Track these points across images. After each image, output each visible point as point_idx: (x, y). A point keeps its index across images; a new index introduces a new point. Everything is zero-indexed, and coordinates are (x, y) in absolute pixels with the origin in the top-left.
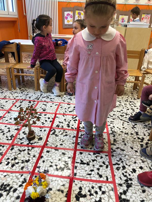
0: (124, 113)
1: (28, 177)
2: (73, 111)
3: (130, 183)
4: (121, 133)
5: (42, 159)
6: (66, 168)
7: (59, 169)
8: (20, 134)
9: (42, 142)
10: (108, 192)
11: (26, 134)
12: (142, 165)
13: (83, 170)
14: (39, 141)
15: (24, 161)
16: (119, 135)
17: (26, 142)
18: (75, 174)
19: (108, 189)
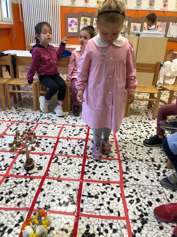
0: (137, 136)
1: (25, 214)
2: (79, 134)
3: (145, 218)
4: (134, 160)
5: (43, 193)
6: (71, 202)
7: (63, 204)
8: (16, 163)
9: (42, 172)
10: (121, 230)
11: (24, 162)
12: (159, 197)
13: (91, 205)
14: (39, 171)
15: (21, 195)
16: (132, 162)
17: (23, 172)
18: (82, 210)
19: (120, 226)
